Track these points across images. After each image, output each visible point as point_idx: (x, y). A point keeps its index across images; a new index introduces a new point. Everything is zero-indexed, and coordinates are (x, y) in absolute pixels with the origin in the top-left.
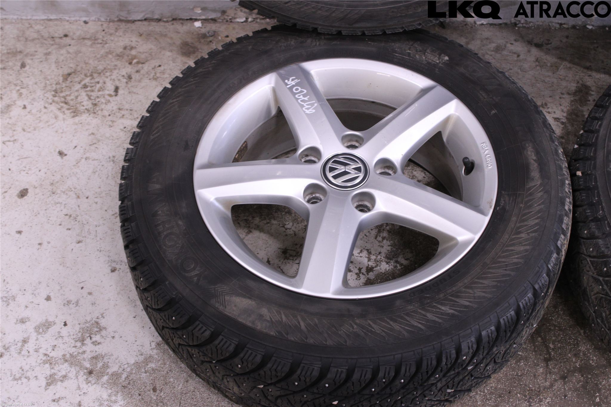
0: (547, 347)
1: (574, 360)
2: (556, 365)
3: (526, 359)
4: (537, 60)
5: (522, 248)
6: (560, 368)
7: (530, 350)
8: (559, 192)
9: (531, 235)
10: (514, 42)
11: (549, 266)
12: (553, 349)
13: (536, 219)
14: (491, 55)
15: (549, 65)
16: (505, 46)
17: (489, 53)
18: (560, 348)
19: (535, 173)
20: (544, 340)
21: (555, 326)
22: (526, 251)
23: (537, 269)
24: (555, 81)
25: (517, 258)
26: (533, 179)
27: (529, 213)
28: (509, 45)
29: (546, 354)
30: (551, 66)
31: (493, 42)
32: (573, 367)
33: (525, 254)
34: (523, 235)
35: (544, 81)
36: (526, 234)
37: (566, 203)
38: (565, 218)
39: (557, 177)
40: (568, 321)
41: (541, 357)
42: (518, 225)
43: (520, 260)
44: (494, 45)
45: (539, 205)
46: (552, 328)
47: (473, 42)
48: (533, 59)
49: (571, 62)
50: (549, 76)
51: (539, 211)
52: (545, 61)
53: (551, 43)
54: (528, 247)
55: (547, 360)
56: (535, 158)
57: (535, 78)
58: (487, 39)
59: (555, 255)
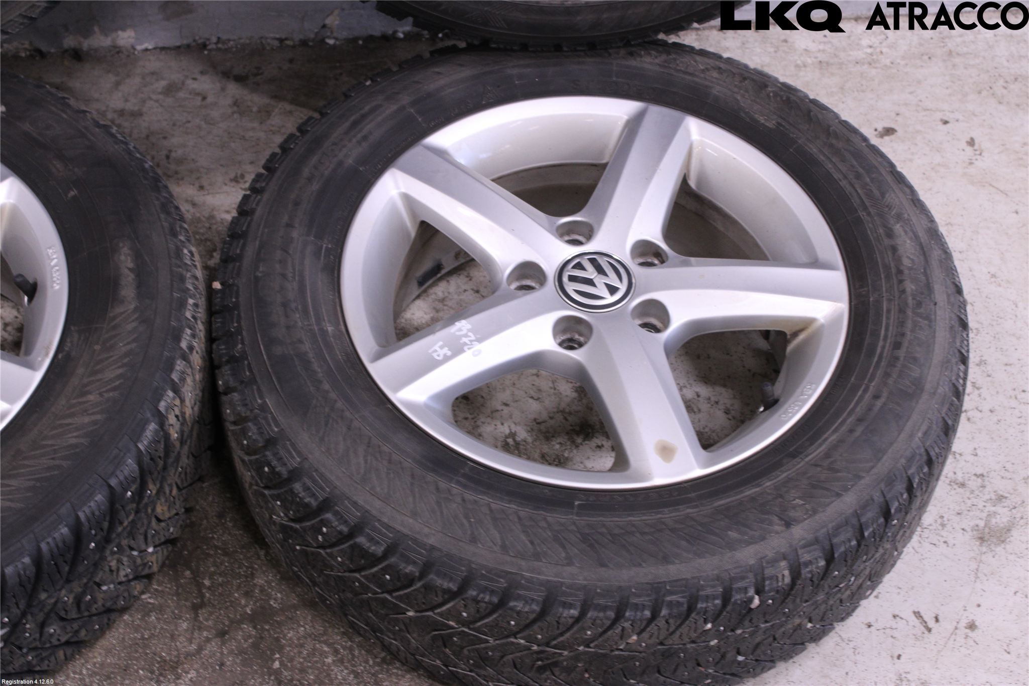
0: (200, 586)
1: (243, 602)
2: (211, 614)
3: (160, 609)
4: (236, 103)
5: (87, 420)
6: (218, 618)
7: (169, 594)
8: (172, 319)
9: (106, 395)
10: (198, 76)
11: (140, 446)
12: (209, 588)
13: (119, 367)
14: (157, 101)
15: (255, 109)
16: (183, 83)
17: (154, 97)
18: (221, 585)
19: (128, 291)
20: (196, 574)
21: (217, 547)
22: (94, 423)
23: (116, 451)
24: (262, 135)
25: (76, 437)
26: (122, 302)
27: (107, 359)
28: (189, 82)
29: (196, 598)
30: (259, 112)
31: (163, 79)
32: (241, 615)
33: (91, 428)
34: (91, 397)
35: (243, 138)
36: (98, 396)
37: (185, 336)
38: (178, 362)
39: (172, 295)
40: (240, 538)
41: (188, 604)
42: (85, 380)
43: (82, 440)
44: (163, 83)
45: (128, 343)
46: (212, 552)
47: (127, 81)
48: (229, 101)
49: (293, 102)
50: (253, 129)
51: (126, 355)
52: (249, 104)
53: (262, 74)
54: (99, 417)
55: (196, 608)
56: (131, 265)
57: (229, 133)
58: (153, 73)
59: (152, 426)
